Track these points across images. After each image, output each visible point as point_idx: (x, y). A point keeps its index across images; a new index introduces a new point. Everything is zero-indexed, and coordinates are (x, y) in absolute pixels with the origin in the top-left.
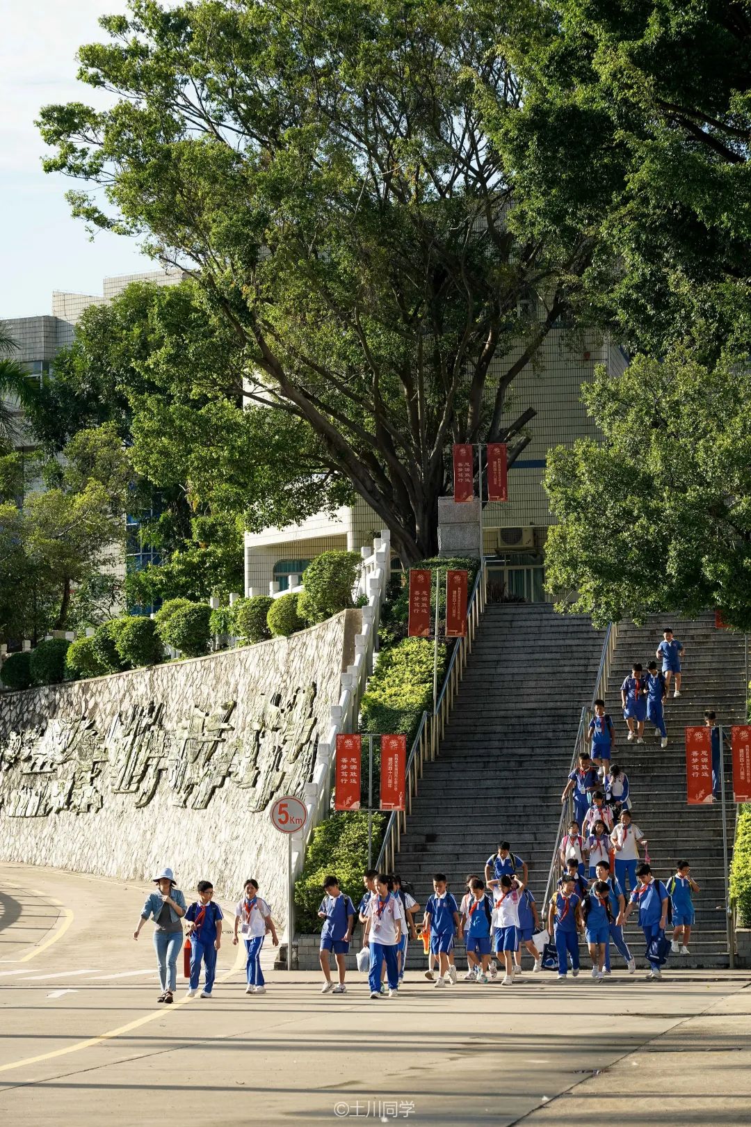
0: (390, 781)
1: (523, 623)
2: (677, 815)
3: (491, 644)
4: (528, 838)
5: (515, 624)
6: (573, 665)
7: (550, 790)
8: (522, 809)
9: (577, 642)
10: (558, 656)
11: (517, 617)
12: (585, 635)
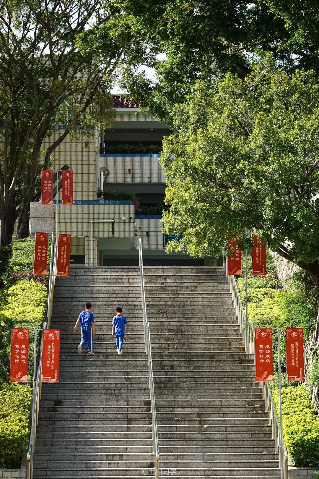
0: (49, 362)
1: (82, 277)
2: (217, 391)
3: (66, 288)
4: (123, 404)
5: (77, 277)
6: (119, 301)
7: (130, 374)
8: (114, 385)
9: (118, 288)
10: (108, 296)
11: (78, 274)
12: (121, 285)
